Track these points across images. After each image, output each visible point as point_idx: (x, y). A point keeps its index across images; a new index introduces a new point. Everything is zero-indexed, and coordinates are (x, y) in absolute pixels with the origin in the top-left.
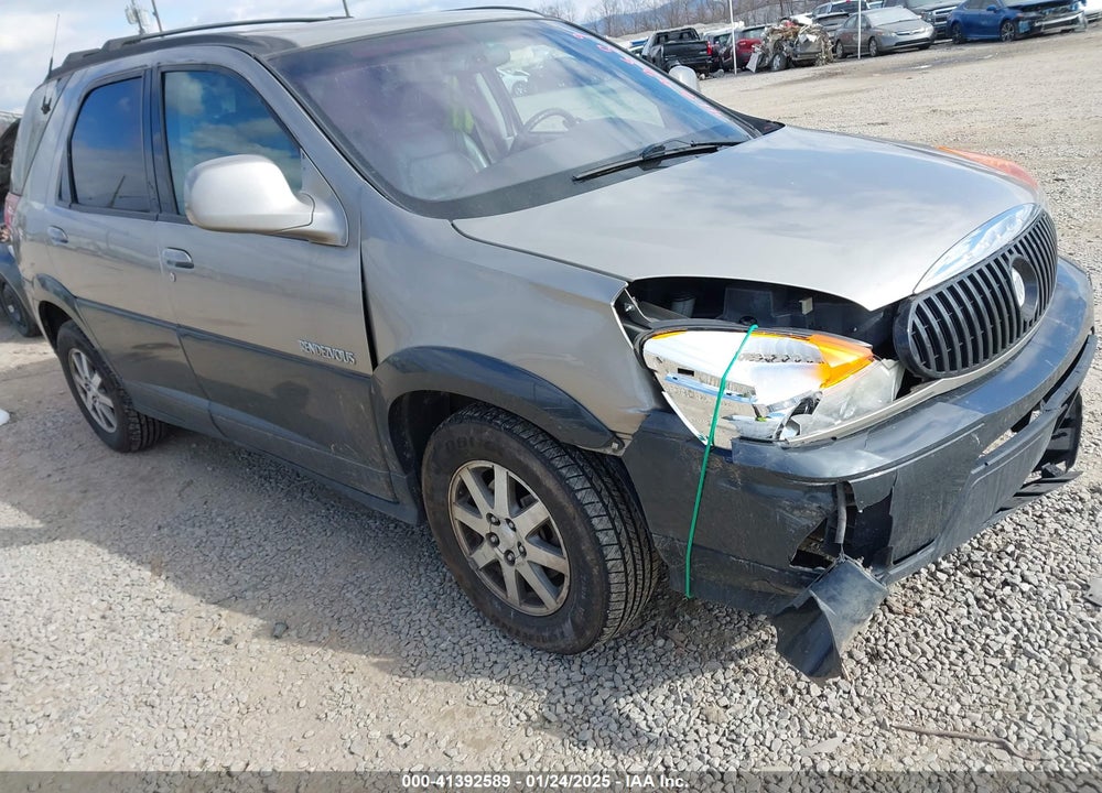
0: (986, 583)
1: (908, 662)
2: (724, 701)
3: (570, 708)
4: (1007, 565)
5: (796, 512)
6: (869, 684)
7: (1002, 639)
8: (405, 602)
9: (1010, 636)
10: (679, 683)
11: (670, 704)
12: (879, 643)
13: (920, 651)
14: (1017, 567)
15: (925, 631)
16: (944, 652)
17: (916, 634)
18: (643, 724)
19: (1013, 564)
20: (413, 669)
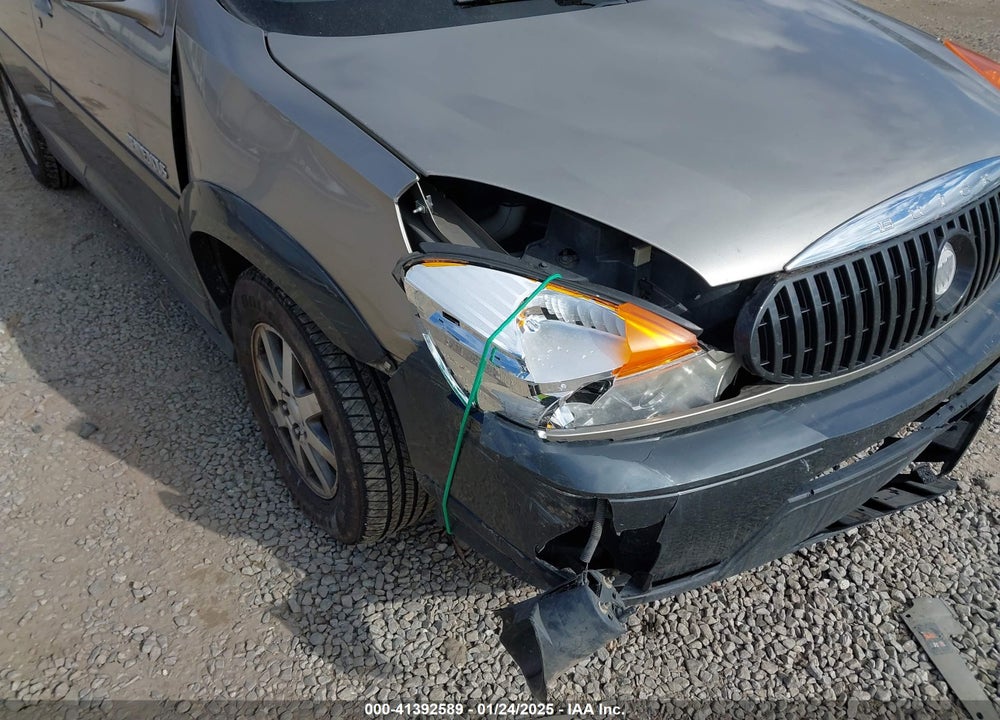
0: (806, 569)
1: (681, 643)
2: (474, 637)
3: (318, 600)
4: (839, 552)
5: (550, 508)
6: (629, 658)
7: (790, 643)
8: (218, 430)
9: (802, 642)
10: (439, 601)
11: (418, 624)
12: (662, 612)
13: (699, 633)
14: (849, 556)
15: (715, 610)
16: (724, 640)
17: (704, 611)
18: (379, 643)
19: (846, 552)
20: (191, 510)
